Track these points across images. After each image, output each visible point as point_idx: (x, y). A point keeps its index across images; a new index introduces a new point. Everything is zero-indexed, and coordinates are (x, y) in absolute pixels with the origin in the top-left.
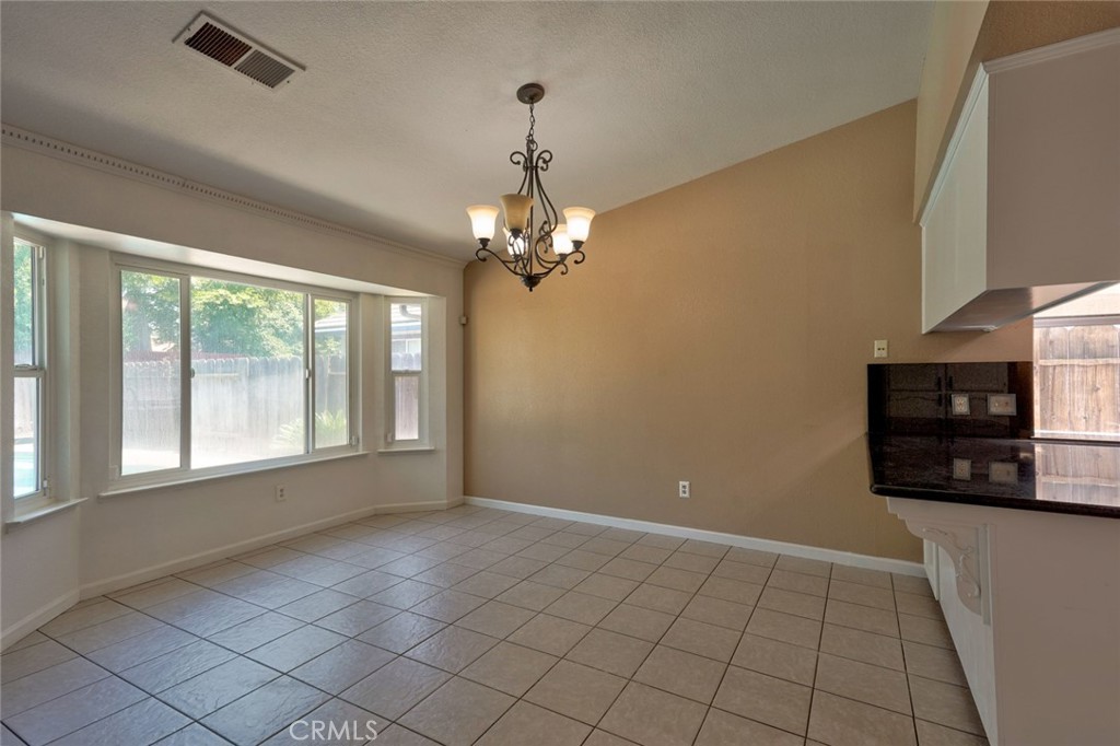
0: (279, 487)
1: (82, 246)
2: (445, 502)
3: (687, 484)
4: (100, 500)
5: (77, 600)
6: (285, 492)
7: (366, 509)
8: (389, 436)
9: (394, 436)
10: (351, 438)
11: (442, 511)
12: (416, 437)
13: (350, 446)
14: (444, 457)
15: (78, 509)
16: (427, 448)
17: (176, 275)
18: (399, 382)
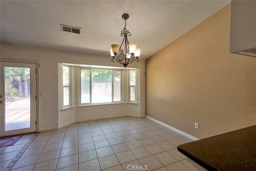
0: (106, 108)
1: (75, 67)
2: (140, 116)
3: (197, 124)
4: (78, 107)
5: (74, 122)
6: (107, 109)
7: (124, 115)
8: (129, 100)
9: (130, 99)
10: (121, 100)
11: (139, 118)
12: (134, 100)
13: (121, 101)
14: (140, 105)
15: (74, 108)
16: (136, 103)
17: (89, 69)
18: (131, 88)
